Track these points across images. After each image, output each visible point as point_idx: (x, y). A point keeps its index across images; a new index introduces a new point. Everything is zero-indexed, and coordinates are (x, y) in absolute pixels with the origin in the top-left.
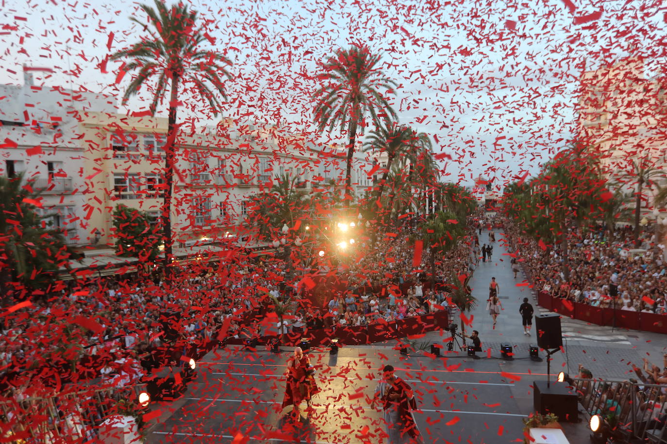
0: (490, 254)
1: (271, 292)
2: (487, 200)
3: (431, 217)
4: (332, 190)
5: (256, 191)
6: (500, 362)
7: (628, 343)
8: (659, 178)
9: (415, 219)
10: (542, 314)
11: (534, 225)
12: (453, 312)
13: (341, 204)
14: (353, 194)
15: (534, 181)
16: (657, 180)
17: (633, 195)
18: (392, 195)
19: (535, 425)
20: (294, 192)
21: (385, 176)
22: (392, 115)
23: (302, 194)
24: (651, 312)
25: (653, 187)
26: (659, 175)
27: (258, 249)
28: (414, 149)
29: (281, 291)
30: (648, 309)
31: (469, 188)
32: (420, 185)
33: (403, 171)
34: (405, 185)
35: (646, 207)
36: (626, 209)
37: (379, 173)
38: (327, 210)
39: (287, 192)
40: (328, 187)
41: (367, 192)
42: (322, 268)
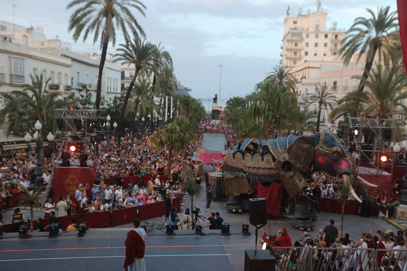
1: (22, 183)
2: (213, 110)
3: (169, 121)
4: (84, 93)
8: (332, 101)
9: (155, 122)
11: (247, 131)
12: (184, 199)
13: (91, 106)
14: (103, 98)
15: (249, 98)
16: (331, 103)
17: (315, 112)
18: (137, 101)
20: (47, 92)
21: (132, 84)
22: (141, 33)
23: (55, 95)
25: (328, 106)
26: (332, 98)
27: (8, 143)
28: (157, 64)
29: (32, 182)
31: (200, 100)
32: (161, 94)
33: (148, 81)
34: (148, 94)
35: (323, 122)
36: (310, 123)
37: (126, 82)
38: (79, 110)
39: (40, 92)
40: (80, 90)
41: (115, 98)
42: (73, 161)
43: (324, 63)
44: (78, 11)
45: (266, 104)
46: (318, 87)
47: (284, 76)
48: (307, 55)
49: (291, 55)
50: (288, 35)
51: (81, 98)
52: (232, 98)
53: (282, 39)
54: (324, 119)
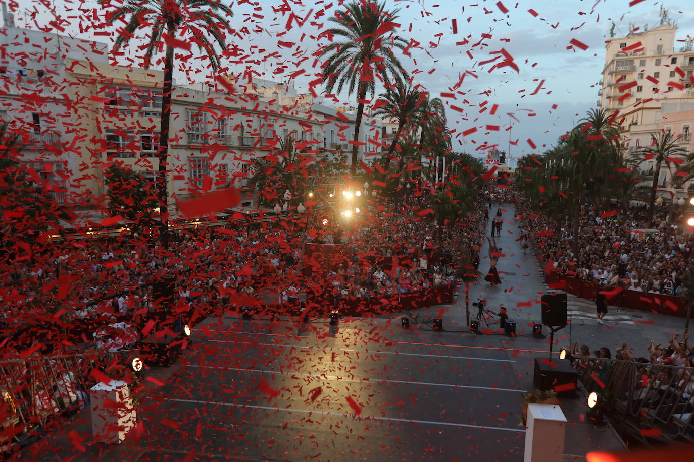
0: (499, 229)
2: (500, 173)
3: (441, 187)
4: (338, 156)
5: (258, 155)
6: (502, 337)
7: (631, 323)
8: (678, 156)
10: (548, 291)
12: (458, 286)
13: (347, 171)
14: (361, 161)
15: (550, 155)
16: (677, 159)
17: (651, 172)
18: (401, 164)
19: (533, 401)
20: (298, 156)
21: (395, 142)
22: (405, 78)
23: (306, 159)
24: (657, 292)
25: (672, 165)
26: (679, 152)
27: (259, 215)
28: (427, 115)
30: (655, 290)
31: (481, 160)
32: (431, 154)
33: (414, 139)
34: (415, 154)
35: (664, 186)
36: (642, 187)
37: (388, 140)
38: (332, 177)
39: (290, 156)
40: (334, 153)
41: (375, 159)
42: (325, 236)
43: (668, 101)
44: (332, 59)
45: (574, 163)
46: (655, 137)
47: (603, 123)
48: (641, 90)
49: (615, 92)
50: (612, 64)
51: (335, 162)
52: (526, 156)
53: (602, 71)
54: (664, 182)
